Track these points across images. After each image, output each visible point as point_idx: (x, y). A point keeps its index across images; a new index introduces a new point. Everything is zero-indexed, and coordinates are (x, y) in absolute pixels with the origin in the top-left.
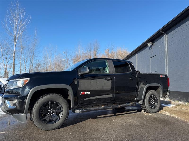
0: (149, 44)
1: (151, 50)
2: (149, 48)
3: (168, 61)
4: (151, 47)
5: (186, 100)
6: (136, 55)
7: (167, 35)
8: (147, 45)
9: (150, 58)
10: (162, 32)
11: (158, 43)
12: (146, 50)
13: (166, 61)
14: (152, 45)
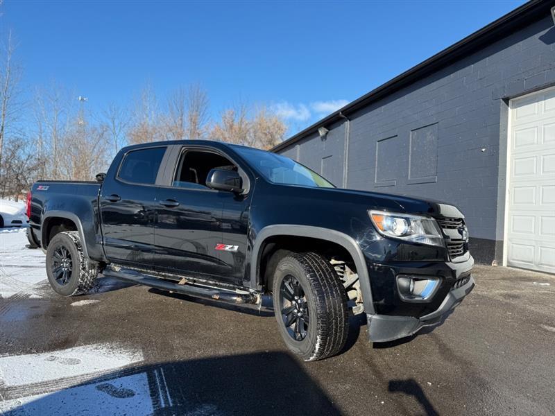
0: (322, 132)
1: (324, 144)
2: (320, 138)
4: (324, 138)
6: (298, 147)
7: (350, 121)
8: (317, 132)
9: (322, 160)
11: (336, 132)
12: (317, 141)
14: (327, 133)
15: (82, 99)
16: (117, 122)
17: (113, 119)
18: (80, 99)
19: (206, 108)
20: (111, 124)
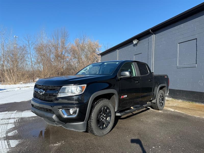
0: (135, 42)
1: (136, 48)
2: (133, 45)
3: (154, 60)
4: (136, 44)
5: (170, 96)
6: (118, 51)
7: (155, 35)
8: (132, 42)
9: (134, 56)
10: (151, 32)
11: (144, 41)
12: (130, 47)
13: (152, 60)
15: (16, 37)
16: (30, 42)
17: (29, 41)
18: (15, 36)
19: (68, 38)
20: (27, 43)
